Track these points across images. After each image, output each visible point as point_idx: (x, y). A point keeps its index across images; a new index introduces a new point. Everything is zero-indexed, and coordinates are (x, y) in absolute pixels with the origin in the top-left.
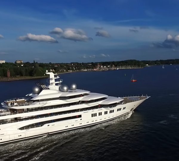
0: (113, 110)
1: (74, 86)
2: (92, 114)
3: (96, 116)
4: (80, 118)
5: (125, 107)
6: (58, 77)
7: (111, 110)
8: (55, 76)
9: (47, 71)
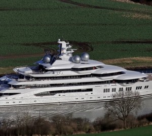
0: (131, 88)
1: (87, 56)
2: (105, 89)
3: (109, 92)
4: (91, 92)
5: (148, 86)
6: (70, 47)
7: (128, 87)
8: (67, 45)
9: (59, 40)
